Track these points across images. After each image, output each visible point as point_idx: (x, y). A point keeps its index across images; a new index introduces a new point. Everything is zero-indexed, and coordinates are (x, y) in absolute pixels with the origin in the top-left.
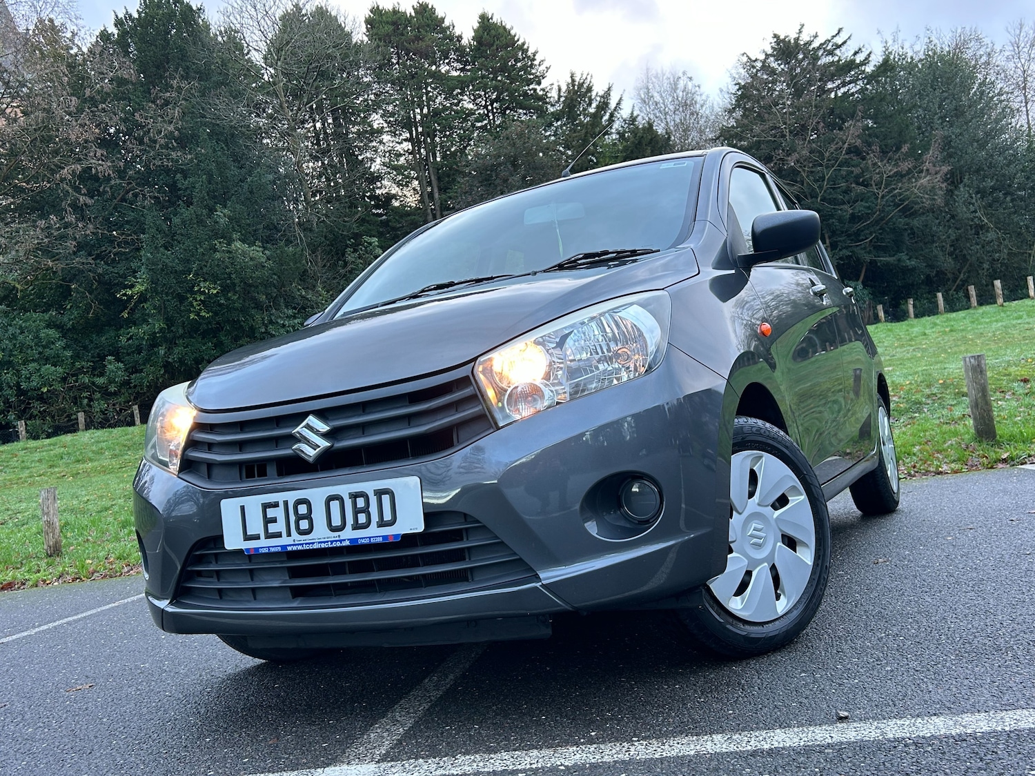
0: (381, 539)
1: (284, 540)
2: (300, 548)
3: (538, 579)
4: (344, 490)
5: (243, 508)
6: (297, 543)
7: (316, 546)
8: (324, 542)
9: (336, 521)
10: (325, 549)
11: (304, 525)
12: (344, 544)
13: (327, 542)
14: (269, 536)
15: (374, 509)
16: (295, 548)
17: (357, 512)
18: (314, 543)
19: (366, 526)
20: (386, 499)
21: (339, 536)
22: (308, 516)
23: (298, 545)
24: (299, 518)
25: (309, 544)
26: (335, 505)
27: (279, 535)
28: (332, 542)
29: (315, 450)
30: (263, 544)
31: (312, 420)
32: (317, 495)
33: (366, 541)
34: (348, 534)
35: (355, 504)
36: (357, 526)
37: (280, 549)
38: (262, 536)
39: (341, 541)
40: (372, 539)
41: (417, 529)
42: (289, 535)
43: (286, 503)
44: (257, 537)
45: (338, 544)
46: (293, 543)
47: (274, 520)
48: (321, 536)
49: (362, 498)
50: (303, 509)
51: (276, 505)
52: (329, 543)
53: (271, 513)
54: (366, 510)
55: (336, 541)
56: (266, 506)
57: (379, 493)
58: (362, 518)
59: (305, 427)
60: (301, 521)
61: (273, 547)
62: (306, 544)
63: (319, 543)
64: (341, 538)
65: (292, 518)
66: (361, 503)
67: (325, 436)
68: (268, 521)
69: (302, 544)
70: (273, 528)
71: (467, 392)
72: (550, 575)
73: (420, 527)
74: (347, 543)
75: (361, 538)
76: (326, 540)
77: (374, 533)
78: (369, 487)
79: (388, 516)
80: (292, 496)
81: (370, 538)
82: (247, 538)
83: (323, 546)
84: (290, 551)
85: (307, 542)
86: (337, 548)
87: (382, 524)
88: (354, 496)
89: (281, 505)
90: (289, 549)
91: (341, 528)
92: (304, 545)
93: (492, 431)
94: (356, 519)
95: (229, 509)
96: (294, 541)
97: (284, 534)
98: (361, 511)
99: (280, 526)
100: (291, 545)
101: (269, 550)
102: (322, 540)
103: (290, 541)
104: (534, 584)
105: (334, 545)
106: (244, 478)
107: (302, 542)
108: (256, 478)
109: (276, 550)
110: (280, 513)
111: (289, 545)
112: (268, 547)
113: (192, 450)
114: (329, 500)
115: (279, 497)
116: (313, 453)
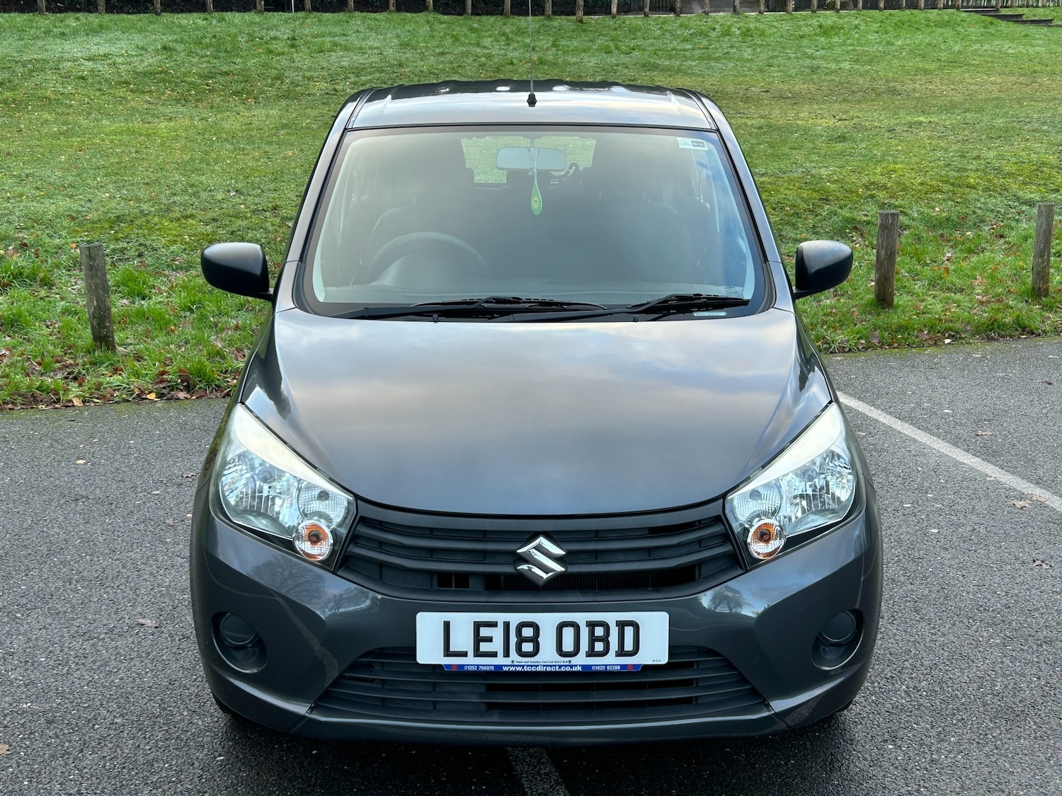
0: (619, 667)
1: (500, 660)
2: (519, 669)
3: (769, 708)
4: (581, 618)
5: (447, 625)
6: (515, 663)
7: (539, 669)
8: (551, 666)
9: (568, 645)
10: (551, 672)
11: (528, 647)
12: (575, 669)
13: (555, 666)
14: (478, 653)
15: (614, 639)
16: (512, 669)
17: (593, 639)
18: (538, 666)
19: (605, 653)
20: (629, 631)
21: (570, 661)
22: (535, 640)
23: (518, 666)
24: (521, 640)
25: (532, 666)
26: (568, 633)
27: (494, 655)
28: (560, 666)
29: (547, 573)
30: (471, 661)
31: (542, 540)
32: (548, 621)
33: (603, 668)
34: (581, 660)
35: (592, 633)
36: (592, 653)
37: (493, 668)
38: (471, 653)
39: (571, 666)
40: (608, 667)
41: (660, 661)
42: (507, 654)
43: (507, 625)
44: (464, 654)
45: (568, 669)
46: (510, 663)
47: (489, 640)
48: (547, 657)
49: (602, 628)
50: (528, 632)
51: (494, 625)
52: (557, 667)
53: (484, 632)
54: (605, 639)
55: (566, 666)
56: (478, 626)
57: (622, 625)
58: (599, 646)
59: (534, 547)
60: (523, 643)
61: (484, 665)
62: (528, 666)
63: (544, 666)
64: (572, 663)
65: (513, 639)
66: (599, 631)
67: (558, 559)
68: (478, 639)
69: (523, 666)
70: (484, 647)
71: (717, 530)
72: (780, 704)
73: (664, 659)
74: (579, 668)
75: (595, 665)
76: (554, 664)
77: (612, 660)
78: (611, 618)
79: (629, 646)
80: (515, 618)
81: (606, 666)
82: (448, 653)
83: (549, 669)
84: (506, 672)
85: (529, 664)
86: (566, 672)
87: (621, 652)
88: (592, 625)
89: (501, 626)
90: (505, 669)
91: (576, 652)
92: (525, 667)
93: (741, 572)
94: (592, 646)
95: (428, 626)
96: (513, 662)
97: (500, 653)
98: (599, 639)
99: (497, 645)
100: (507, 666)
101: (478, 668)
102: (548, 664)
103: (507, 661)
104: (767, 714)
105: (563, 669)
106: (435, 587)
107: (523, 664)
108: (453, 588)
109: (488, 668)
110: (497, 634)
111: (505, 666)
112: (478, 666)
113: (357, 545)
114: (561, 626)
115: (500, 617)
116: (545, 576)
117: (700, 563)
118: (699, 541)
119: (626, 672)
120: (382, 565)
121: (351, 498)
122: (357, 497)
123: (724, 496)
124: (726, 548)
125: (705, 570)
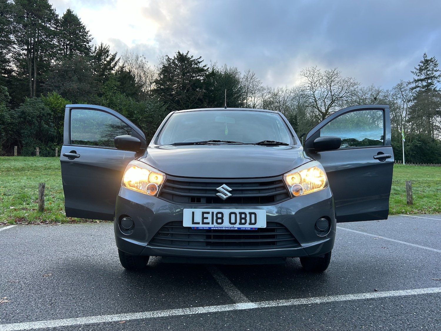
0: (250, 229)
1: (210, 225)
2: (217, 229)
3: (301, 246)
4: (237, 211)
5: (193, 213)
7: (223, 229)
8: (227, 228)
9: (233, 221)
10: (227, 230)
11: (220, 221)
12: (235, 229)
13: (229, 228)
14: (203, 223)
15: (248, 218)
16: (214, 228)
17: (241, 219)
18: (223, 227)
19: (245, 223)
20: (253, 216)
22: (222, 218)
24: (218, 218)
25: (221, 228)
26: (233, 216)
27: (208, 223)
28: (230, 228)
30: (201, 226)
31: (224, 186)
32: (226, 212)
33: (244, 229)
34: (237, 226)
35: (241, 216)
36: (241, 223)
37: (208, 228)
38: (201, 223)
39: (234, 228)
41: (263, 227)
42: (213, 223)
43: (213, 213)
44: (199, 223)
45: (233, 229)
46: (214, 227)
47: (207, 218)
48: (226, 225)
49: (244, 215)
50: (220, 216)
51: (208, 213)
53: (205, 215)
54: (245, 219)
56: (203, 213)
57: (251, 214)
58: (243, 221)
59: (222, 188)
60: (218, 220)
62: (219, 228)
63: (225, 228)
64: (234, 227)
65: (215, 218)
66: (243, 216)
67: (230, 192)
68: (203, 218)
70: (205, 221)
71: (281, 185)
72: (304, 245)
73: (265, 226)
74: (237, 229)
75: (242, 228)
76: (228, 227)
77: (247, 226)
78: (247, 211)
79: (253, 221)
80: (216, 211)
81: (246, 228)
82: (193, 223)
83: (226, 229)
84: (212, 230)
86: (232, 230)
87: (251, 223)
88: (241, 214)
89: (211, 213)
90: (212, 228)
91: (235, 223)
93: (290, 198)
94: (241, 221)
95: (187, 213)
96: (215, 226)
97: (211, 223)
98: (243, 219)
99: (209, 220)
100: (213, 227)
101: (203, 228)
102: (226, 227)
103: (213, 226)
104: (301, 248)
105: (231, 229)
106: (190, 202)
107: (218, 227)
108: (196, 202)
109: (206, 228)
110: (209, 216)
111: (212, 227)
112: (203, 227)
113: (165, 189)
114: (231, 214)
115: (210, 210)
116: (225, 197)
117: (276, 195)
118: (275, 188)
119: (252, 231)
120: (173, 195)
121: (164, 174)
122: (166, 174)
123: (283, 174)
124: (285, 191)
125: (278, 198)
